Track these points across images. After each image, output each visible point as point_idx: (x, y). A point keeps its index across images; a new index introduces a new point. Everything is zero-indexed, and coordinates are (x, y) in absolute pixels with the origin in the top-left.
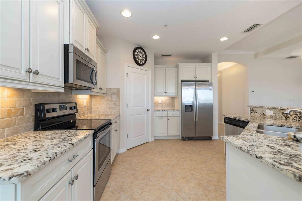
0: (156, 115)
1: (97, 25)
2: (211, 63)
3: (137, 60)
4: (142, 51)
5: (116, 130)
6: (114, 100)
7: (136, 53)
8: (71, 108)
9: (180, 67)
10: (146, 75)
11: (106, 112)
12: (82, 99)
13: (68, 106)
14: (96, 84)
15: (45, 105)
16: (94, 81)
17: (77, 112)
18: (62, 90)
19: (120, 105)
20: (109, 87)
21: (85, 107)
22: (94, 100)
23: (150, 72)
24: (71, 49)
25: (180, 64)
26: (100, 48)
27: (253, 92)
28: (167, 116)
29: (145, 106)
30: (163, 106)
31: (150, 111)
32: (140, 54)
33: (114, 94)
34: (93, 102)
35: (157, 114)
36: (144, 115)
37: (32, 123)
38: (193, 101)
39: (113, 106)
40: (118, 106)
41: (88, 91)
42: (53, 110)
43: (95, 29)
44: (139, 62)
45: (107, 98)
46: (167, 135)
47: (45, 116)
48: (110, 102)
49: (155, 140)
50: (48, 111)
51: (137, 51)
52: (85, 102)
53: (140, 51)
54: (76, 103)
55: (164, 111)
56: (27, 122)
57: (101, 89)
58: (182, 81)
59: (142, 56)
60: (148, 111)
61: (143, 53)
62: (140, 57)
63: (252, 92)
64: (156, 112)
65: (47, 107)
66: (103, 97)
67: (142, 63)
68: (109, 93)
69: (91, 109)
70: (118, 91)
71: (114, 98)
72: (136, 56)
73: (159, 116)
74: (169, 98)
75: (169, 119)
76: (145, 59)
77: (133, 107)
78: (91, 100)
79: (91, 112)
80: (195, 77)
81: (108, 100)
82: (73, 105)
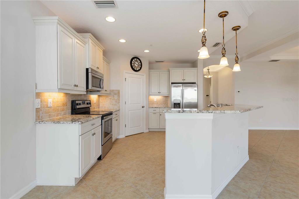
0: (150, 112)
1: (103, 49)
2: (197, 67)
3: (134, 68)
4: (138, 60)
5: (117, 120)
6: (116, 98)
7: (133, 62)
8: (87, 104)
9: (170, 71)
10: (141, 79)
11: (110, 107)
12: (94, 98)
13: (86, 102)
14: (103, 88)
15: (76, 101)
16: (101, 87)
17: (91, 106)
18: (85, 93)
19: (120, 103)
20: (112, 89)
21: (95, 103)
22: (101, 98)
23: (145, 76)
24: (90, 71)
25: (170, 69)
26: (105, 62)
27: (239, 92)
28: (159, 112)
29: (140, 103)
30: (157, 104)
31: (145, 108)
32: (136, 63)
33: (115, 94)
34: (100, 100)
35: (151, 110)
36: (140, 111)
37: (70, 110)
38: (180, 99)
39: (115, 103)
40: (118, 103)
41: (97, 92)
42: (80, 104)
43: (102, 51)
44: (136, 69)
45: (110, 98)
46: (159, 128)
47: (76, 107)
48: (113, 100)
49: (149, 131)
50: (77, 104)
51: (134, 60)
52: (95, 100)
53: (137, 60)
54: (90, 100)
55: (157, 108)
56: (69, 110)
57: (106, 91)
58: (172, 83)
59: (138, 64)
60: (143, 108)
61: (139, 61)
62: (136, 65)
63: (237, 92)
64: (150, 109)
65: (77, 102)
66: (107, 96)
67: (138, 69)
68: (112, 93)
69: (99, 105)
70: (119, 93)
71: (116, 97)
72: (133, 65)
73: (153, 112)
74: (163, 97)
75: (161, 115)
76: (140, 66)
77: (130, 104)
78: (99, 99)
79: (99, 108)
80: (183, 80)
81: (111, 98)
82: (88, 102)
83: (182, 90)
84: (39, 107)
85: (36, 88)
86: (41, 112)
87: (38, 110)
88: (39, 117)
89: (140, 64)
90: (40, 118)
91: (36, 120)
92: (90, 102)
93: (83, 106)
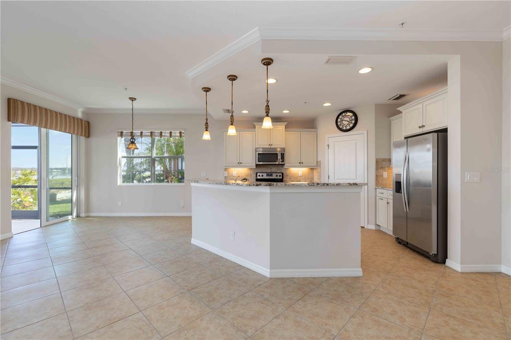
3: (341, 127)
7: (339, 120)
18: (256, 167)
21: (300, 176)
23: (365, 134)
28: (386, 197)
33: (319, 166)
42: (262, 176)
44: (344, 128)
46: (387, 228)
49: (377, 230)
52: (300, 172)
54: (283, 174)
57: (301, 163)
59: (348, 120)
64: (377, 190)
67: (348, 128)
71: (319, 170)
72: (339, 124)
73: (379, 196)
75: (388, 203)
80: (421, 127)
82: (278, 174)
83: (405, 151)
84: (227, 175)
89: (354, 118)
92: (281, 174)
93: (268, 177)
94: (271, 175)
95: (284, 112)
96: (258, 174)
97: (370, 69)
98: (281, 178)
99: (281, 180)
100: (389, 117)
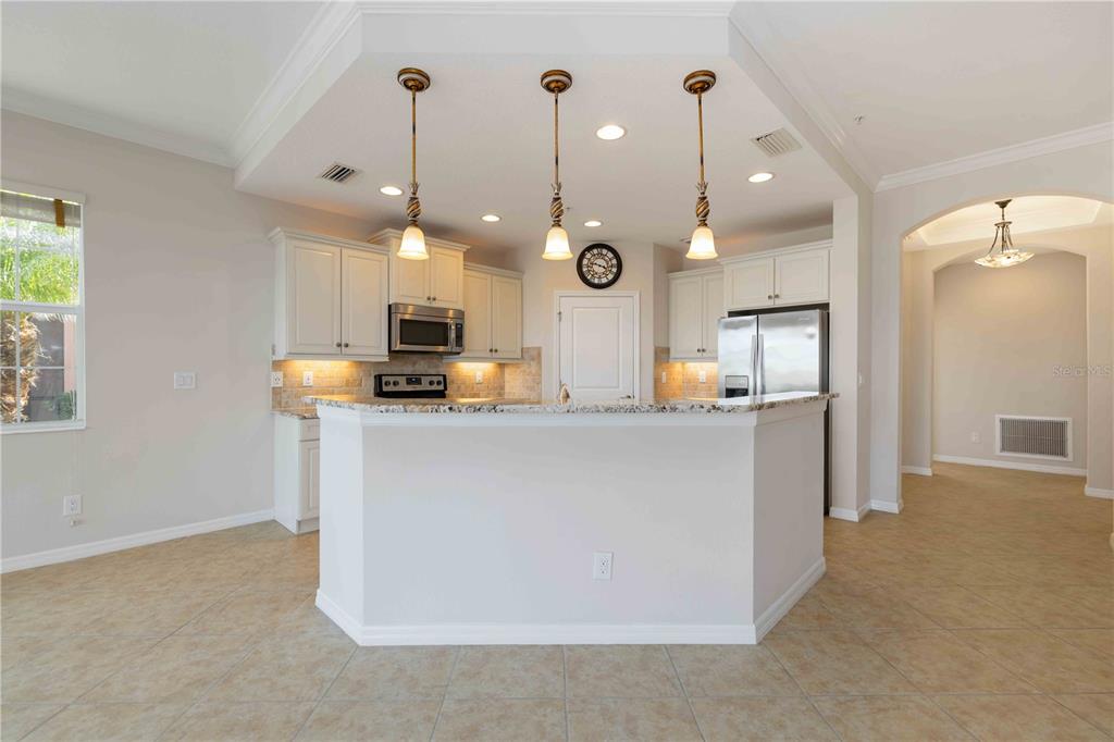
1: (463, 248)
3: (589, 277)
4: (605, 252)
6: (534, 371)
7: (586, 262)
10: (620, 310)
11: (523, 394)
12: (473, 369)
15: (386, 377)
18: (387, 359)
20: (525, 346)
21: (481, 383)
22: (508, 371)
23: (636, 297)
29: (618, 387)
30: (710, 390)
32: (600, 262)
33: (533, 359)
38: (749, 375)
42: (395, 384)
43: (461, 254)
44: (596, 281)
47: (382, 389)
48: (528, 375)
50: (387, 384)
51: (589, 255)
52: (479, 374)
53: (601, 252)
54: (444, 376)
57: (493, 351)
58: (732, 314)
59: (605, 264)
61: (610, 255)
62: (598, 267)
66: (518, 366)
67: (605, 281)
68: (526, 356)
69: (502, 388)
70: (539, 355)
71: (534, 366)
72: (585, 270)
76: (615, 271)
77: (578, 387)
78: (503, 373)
79: (502, 394)
80: (770, 297)
81: (525, 371)
82: (435, 379)
83: (753, 336)
84: (281, 385)
85: (274, 353)
86: (284, 395)
87: (276, 391)
88: (280, 403)
89: (614, 261)
90: (283, 405)
91: (273, 407)
92: (441, 379)
93: (410, 388)
94: (418, 382)
95: (486, 218)
96: (384, 379)
97: (770, 176)
98: (441, 387)
99: (441, 394)
100: (669, 272)
